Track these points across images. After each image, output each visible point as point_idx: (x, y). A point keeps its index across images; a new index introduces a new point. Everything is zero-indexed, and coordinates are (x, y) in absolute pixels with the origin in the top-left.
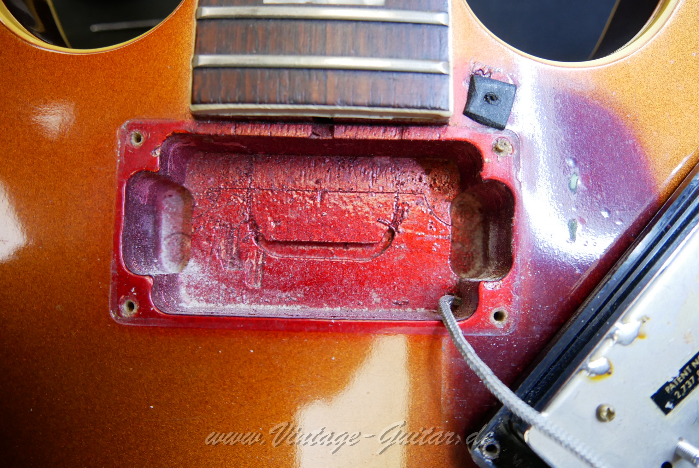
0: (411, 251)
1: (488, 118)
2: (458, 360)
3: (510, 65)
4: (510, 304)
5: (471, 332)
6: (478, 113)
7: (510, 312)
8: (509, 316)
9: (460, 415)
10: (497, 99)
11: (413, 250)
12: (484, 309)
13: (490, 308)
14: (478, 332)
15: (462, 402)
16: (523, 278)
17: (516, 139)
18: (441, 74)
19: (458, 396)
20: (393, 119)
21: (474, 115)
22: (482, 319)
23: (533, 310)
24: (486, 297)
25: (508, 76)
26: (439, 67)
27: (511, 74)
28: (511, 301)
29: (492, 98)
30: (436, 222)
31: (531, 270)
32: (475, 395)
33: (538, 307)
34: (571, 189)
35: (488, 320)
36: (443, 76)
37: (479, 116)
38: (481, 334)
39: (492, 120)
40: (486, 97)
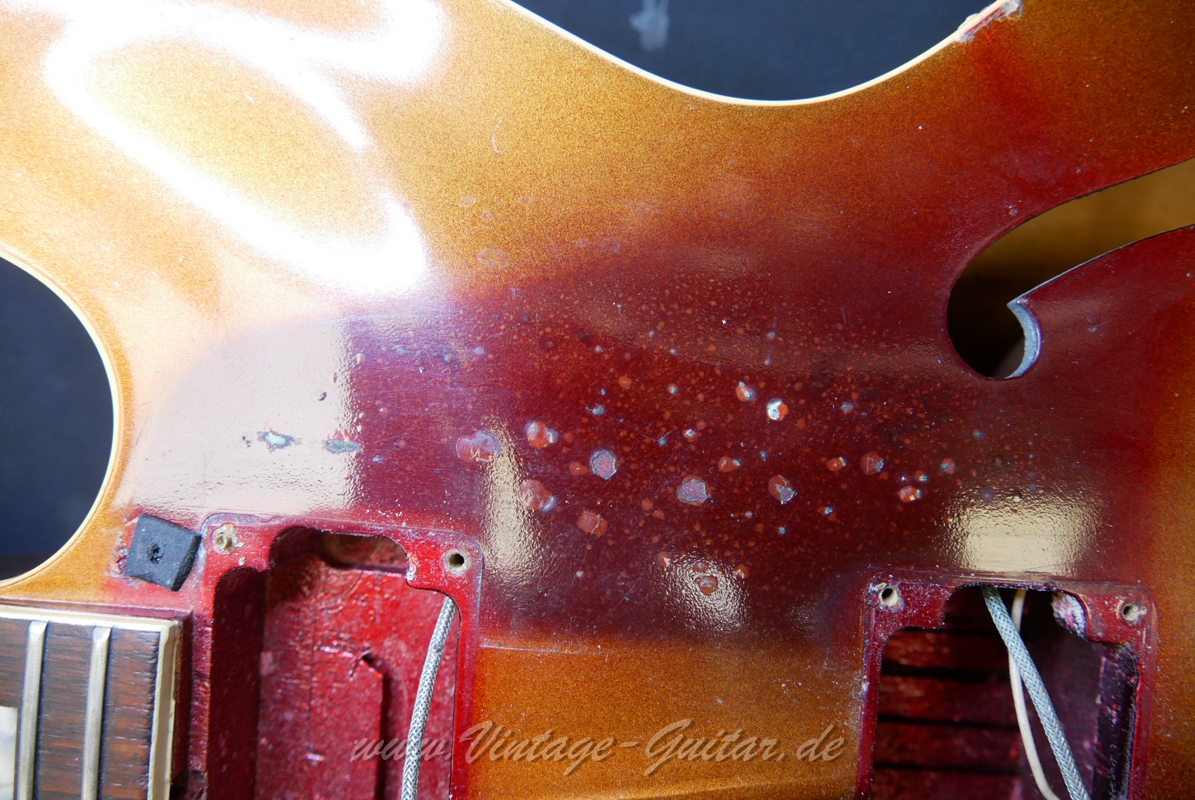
0: (395, 632)
1: (181, 561)
2: (513, 624)
3: (113, 518)
4: (439, 546)
5: (475, 604)
6: (175, 575)
7: (450, 547)
8: (456, 547)
9: (591, 627)
10: (155, 545)
11: (394, 628)
12: (445, 583)
13: (443, 575)
14: (476, 594)
15: (573, 624)
16: (404, 524)
17: (215, 519)
18: (110, 640)
19: (565, 629)
20: (175, 698)
21: (176, 580)
22: (458, 587)
23: (450, 512)
24: (428, 579)
25: (129, 524)
26: (100, 643)
27: (125, 520)
28: (435, 543)
29: (156, 550)
30: (356, 592)
31: (394, 512)
32: (564, 603)
33: (446, 504)
34: (286, 445)
35: (459, 578)
36: (113, 637)
37: (179, 573)
38: (479, 590)
39: (183, 555)
40: (152, 559)
